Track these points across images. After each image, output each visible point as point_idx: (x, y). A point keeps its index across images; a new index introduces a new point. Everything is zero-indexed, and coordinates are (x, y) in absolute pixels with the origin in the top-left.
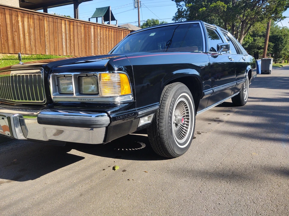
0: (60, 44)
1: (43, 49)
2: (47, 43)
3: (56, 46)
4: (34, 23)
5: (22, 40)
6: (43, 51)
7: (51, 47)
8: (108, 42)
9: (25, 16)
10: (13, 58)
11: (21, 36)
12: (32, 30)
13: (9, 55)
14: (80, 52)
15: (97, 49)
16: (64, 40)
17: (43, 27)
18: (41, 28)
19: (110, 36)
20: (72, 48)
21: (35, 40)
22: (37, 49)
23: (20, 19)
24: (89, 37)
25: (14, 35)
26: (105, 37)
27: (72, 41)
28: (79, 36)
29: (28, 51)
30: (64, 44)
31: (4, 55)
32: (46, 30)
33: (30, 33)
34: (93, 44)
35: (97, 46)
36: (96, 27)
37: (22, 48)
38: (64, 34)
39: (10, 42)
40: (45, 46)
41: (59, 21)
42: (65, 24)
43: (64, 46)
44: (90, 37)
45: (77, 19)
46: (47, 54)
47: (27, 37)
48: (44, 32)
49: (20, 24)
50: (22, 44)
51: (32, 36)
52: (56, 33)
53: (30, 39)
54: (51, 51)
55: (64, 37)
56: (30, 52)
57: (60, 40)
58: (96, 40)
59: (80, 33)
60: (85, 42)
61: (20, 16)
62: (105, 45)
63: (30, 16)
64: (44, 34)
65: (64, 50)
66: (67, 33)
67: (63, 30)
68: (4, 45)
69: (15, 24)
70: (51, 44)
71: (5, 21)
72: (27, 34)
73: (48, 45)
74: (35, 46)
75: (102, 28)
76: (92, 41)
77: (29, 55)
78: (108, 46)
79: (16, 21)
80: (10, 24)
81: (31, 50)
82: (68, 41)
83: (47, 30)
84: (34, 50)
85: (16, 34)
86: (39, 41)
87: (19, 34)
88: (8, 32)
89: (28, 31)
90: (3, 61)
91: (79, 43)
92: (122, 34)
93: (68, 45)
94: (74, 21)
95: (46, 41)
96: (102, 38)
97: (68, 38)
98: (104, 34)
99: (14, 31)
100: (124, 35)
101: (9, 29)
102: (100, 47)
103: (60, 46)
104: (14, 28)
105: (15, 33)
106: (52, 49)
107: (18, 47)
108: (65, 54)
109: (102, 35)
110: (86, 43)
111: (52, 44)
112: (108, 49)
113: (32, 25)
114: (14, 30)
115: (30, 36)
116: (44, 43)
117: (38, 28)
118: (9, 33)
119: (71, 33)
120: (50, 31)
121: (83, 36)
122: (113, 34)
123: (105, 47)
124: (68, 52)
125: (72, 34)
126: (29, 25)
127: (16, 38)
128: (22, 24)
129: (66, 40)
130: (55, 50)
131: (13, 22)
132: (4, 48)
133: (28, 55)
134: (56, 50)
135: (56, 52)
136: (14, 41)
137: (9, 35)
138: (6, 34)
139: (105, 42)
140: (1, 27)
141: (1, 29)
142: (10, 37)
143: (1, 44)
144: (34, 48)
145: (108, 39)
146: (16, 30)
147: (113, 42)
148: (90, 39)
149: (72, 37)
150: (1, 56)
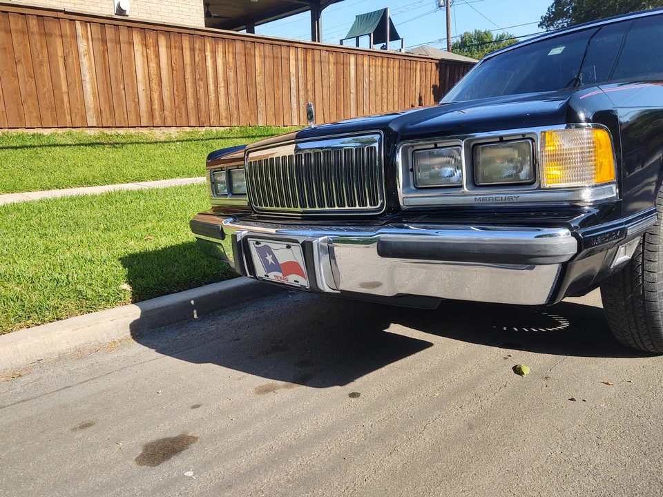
0: (286, 101)
1: (252, 114)
2: (259, 101)
3: (279, 105)
4: (235, 58)
5: (212, 96)
6: (253, 118)
7: (268, 108)
8: (385, 90)
9: (218, 44)
10: (198, 137)
11: (212, 87)
12: (231, 74)
13: (188, 129)
14: (326, 116)
15: (361, 107)
16: (294, 92)
17: (253, 65)
18: (249, 69)
19: (391, 75)
21: (237, 94)
22: (241, 114)
23: (208, 54)
24: (345, 82)
25: (198, 88)
26: (379, 78)
27: (310, 93)
28: (325, 81)
29: (224, 121)
30: (294, 100)
31: (179, 131)
32: (258, 72)
33: (227, 81)
34: (353, 96)
35: (361, 100)
36: (360, 58)
37: (212, 113)
38: (293, 79)
39: (191, 101)
40: (255, 107)
41: (284, 49)
42: (297, 60)
43: (294, 106)
44: (347, 83)
45: (319, 41)
46: (261, 124)
47: (222, 90)
48: (253, 77)
49: (209, 62)
50: (213, 107)
51: (232, 87)
52: (278, 76)
53: (227, 94)
54: (269, 118)
55: (293, 85)
56: (228, 121)
57: (286, 91)
58: (361, 86)
59: (325, 75)
60: (338, 93)
61: (208, 45)
62: (379, 98)
63: (228, 44)
64: (254, 81)
65: (295, 114)
66: (300, 75)
67: (293, 70)
68: (180, 109)
69: (200, 63)
70: (268, 101)
71: (181, 59)
72: (222, 84)
73: (262, 105)
74: (238, 108)
75: (373, 59)
76: (352, 91)
77: (226, 128)
78: (385, 100)
79: (202, 56)
80: (192, 65)
81: (230, 117)
82: (302, 93)
83: (260, 73)
84: (235, 116)
85: (201, 83)
86: (245, 97)
87: (207, 85)
88: (186, 80)
89: (224, 77)
90: (178, 143)
91: (325, 97)
92: (418, 69)
93: (302, 102)
94: (313, 47)
95: (258, 97)
96: (374, 81)
97: (301, 88)
98: (379, 72)
99: (198, 80)
100: (421, 71)
101: (188, 75)
102: (368, 103)
103: (286, 106)
104: (197, 71)
105: (200, 82)
106: (271, 113)
107: (205, 112)
108: (295, 123)
109: (373, 75)
110: (340, 94)
111: (270, 103)
112: (385, 105)
113: (231, 64)
114: (198, 77)
115: (227, 87)
116: (255, 101)
117: (243, 68)
118: (189, 84)
119: (308, 75)
120: (267, 74)
121: (333, 79)
122: (396, 71)
123: (379, 102)
124: (302, 118)
125: (310, 77)
126: (225, 64)
127: (201, 94)
128: (213, 63)
129: (298, 91)
130: (276, 116)
131: (197, 59)
132: (179, 115)
133: (223, 128)
134: (279, 115)
135: (279, 121)
136: (197, 99)
137: (189, 87)
138: (184, 86)
139: (379, 90)
140: (175, 72)
141: (174, 76)
142: (190, 91)
143: (175, 108)
144: (236, 113)
145: (385, 83)
146: (201, 75)
147: (396, 90)
148: (346, 84)
149: (310, 84)
150: (174, 133)
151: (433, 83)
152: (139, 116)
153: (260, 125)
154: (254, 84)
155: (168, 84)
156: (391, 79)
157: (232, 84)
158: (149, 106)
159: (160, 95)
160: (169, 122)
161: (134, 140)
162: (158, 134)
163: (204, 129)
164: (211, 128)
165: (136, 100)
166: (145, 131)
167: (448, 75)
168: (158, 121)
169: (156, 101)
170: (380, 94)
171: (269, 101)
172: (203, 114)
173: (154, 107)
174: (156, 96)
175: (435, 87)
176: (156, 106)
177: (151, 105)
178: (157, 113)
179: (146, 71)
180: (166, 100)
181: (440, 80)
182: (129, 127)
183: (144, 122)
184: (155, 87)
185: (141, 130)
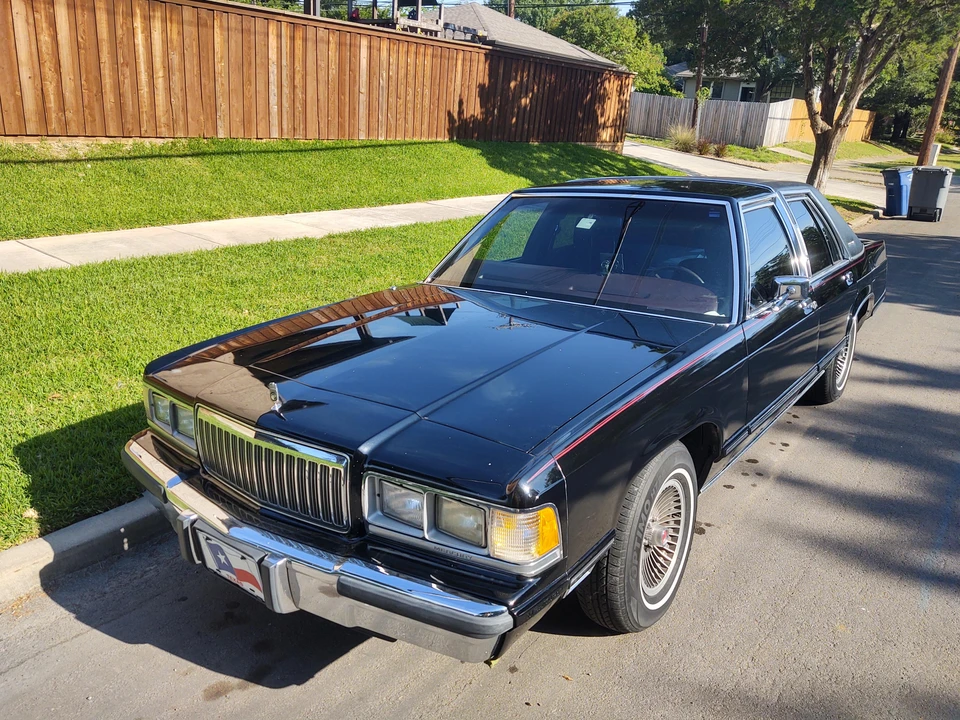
0: (261, 102)
1: (207, 119)
2: (220, 101)
3: (251, 106)
4: (181, 34)
5: (144, 90)
6: (210, 124)
7: (233, 110)
8: (410, 91)
9: (154, 11)
10: (120, 154)
11: (143, 77)
12: (175, 58)
13: (105, 141)
14: (322, 125)
15: (375, 114)
16: (273, 89)
17: (210, 46)
18: (204, 51)
19: (420, 69)
20: (297, 114)
21: (184, 90)
22: (190, 120)
23: (138, 23)
24: (352, 76)
25: (121, 78)
26: (402, 72)
27: (299, 92)
28: (322, 74)
29: (163, 129)
30: (274, 100)
31: (90, 143)
32: (217, 56)
33: (168, 69)
34: (363, 98)
35: (376, 104)
36: (375, 43)
37: (145, 117)
38: (273, 69)
39: (110, 98)
40: (214, 110)
41: (260, 23)
42: (279, 36)
43: (274, 109)
44: (355, 77)
45: (315, 14)
46: (221, 134)
47: (160, 83)
48: (211, 65)
49: (140, 38)
50: (145, 108)
51: (176, 78)
52: (250, 64)
53: (169, 89)
54: (234, 125)
55: (273, 78)
56: (169, 129)
57: (261, 87)
58: (375, 83)
59: (323, 64)
60: (341, 92)
61: (138, 11)
62: (401, 102)
63: (171, 12)
64: (211, 70)
65: (275, 120)
66: (284, 63)
67: (273, 55)
68: (91, 109)
69: (125, 40)
70: (234, 102)
71: (93, 31)
72: (160, 73)
73: (223, 107)
74: (185, 110)
75: (394, 44)
76: (363, 90)
77: (166, 141)
78: (410, 105)
79: (128, 28)
80: (110, 41)
81: (172, 124)
82: (286, 90)
83: (222, 58)
84: (181, 123)
85: (127, 72)
86: (198, 94)
87: (137, 73)
88: (102, 65)
89: (163, 62)
90: (89, 166)
91: (321, 97)
92: (460, 62)
93: (286, 104)
94: (305, 22)
95: (218, 94)
96: (394, 78)
97: (285, 83)
98: (402, 63)
99: (122, 65)
100: (463, 65)
101: (105, 57)
102: (385, 107)
103: (261, 109)
104: (120, 52)
105: (125, 68)
106: (237, 119)
107: (133, 116)
108: (275, 134)
109: (393, 67)
110: (344, 94)
111: (236, 104)
112: (410, 113)
113: (175, 42)
114: (121, 60)
115: (168, 78)
116: (213, 99)
117: (195, 50)
118: (106, 72)
119: (297, 64)
120: (232, 60)
121: (334, 71)
122: (428, 62)
123: (402, 108)
124: (285, 127)
125: (298, 67)
126: (166, 42)
127: (127, 87)
128: (146, 40)
129: (280, 87)
130: (246, 123)
131: (120, 32)
132: (89, 118)
133: (161, 141)
134: (250, 122)
135: (250, 131)
136: (120, 95)
137: (107, 77)
138: (98, 75)
139: (402, 89)
140: (82, 51)
141: (82, 57)
142: (108, 82)
143: (83, 107)
144: (182, 116)
145: (411, 79)
146: (127, 59)
147: (427, 91)
148: (354, 81)
149: (298, 77)
150: (82, 146)
151: (480, 80)
152: (22, 118)
153: (220, 136)
154: (212, 75)
155: (71, 70)
156: (420, 74)
157: (177, 73)
158: (40, 103)
159: (57, 86)
160: (73, 129)
161: (14, 157)
162: (56, 148)
163: (131, 141)
164: (142, 140)
165: (18, 93)
166: (34, 143)
167: (501, 71)
168: (54, 126)
169: (52, 97)
170: (403, 97)
171: (235, 100)
172: (129, 118)
173: (48, 105)
174: (51, 88)
175: (481, 87)
176: (52, 103)
177: (44, 102)
178: (54, 115)
179: (34, 47)
180: (69, 95)
181: (490, 76)
182: (6, 135)
183: (32, 128)
184: (49, 73)
185: (26, 140)
